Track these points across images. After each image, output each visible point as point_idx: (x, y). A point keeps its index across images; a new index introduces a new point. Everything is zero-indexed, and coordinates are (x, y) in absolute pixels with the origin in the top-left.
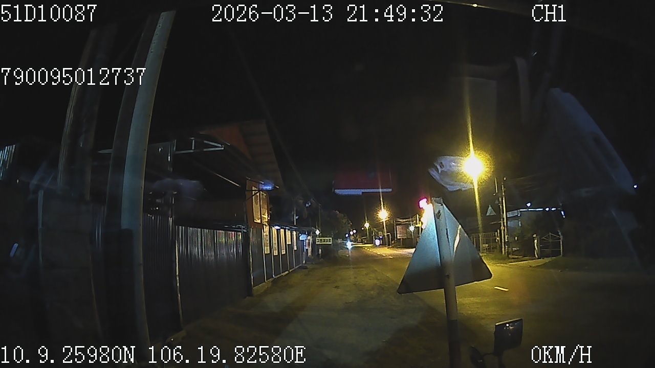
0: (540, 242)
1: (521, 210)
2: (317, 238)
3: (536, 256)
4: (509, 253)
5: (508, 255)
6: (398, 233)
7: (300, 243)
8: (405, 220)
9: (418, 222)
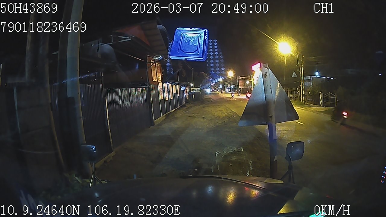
0: (324, 97)
1: (312, 76)
2: (191, 89)
3: (321, 105)
4: (305, 102)
6: (239, 85)
7: (182, 92)
8: (243, 77)
9: (251, 79)
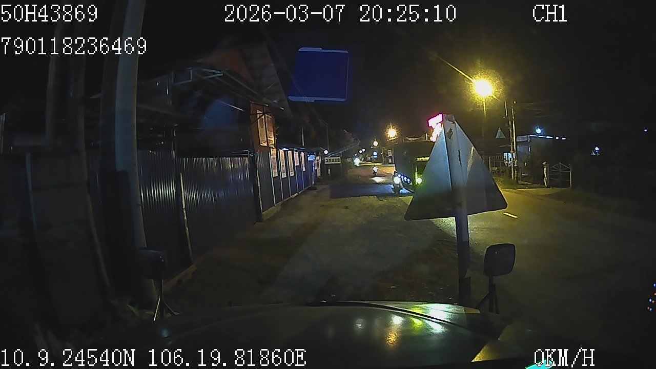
0: (549, 171)
1: (531, 136)
2: (325, 158)
3: (546, 184)
5: (517, 180)
7: (309, 164)
8: (414, 139)
